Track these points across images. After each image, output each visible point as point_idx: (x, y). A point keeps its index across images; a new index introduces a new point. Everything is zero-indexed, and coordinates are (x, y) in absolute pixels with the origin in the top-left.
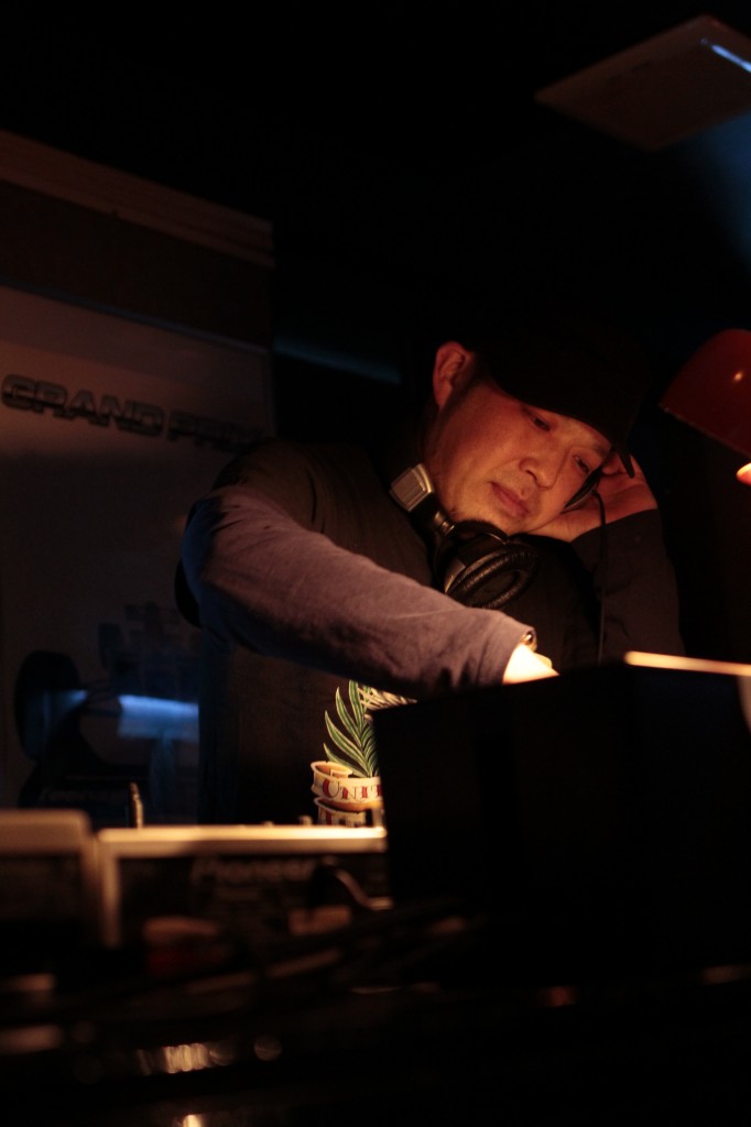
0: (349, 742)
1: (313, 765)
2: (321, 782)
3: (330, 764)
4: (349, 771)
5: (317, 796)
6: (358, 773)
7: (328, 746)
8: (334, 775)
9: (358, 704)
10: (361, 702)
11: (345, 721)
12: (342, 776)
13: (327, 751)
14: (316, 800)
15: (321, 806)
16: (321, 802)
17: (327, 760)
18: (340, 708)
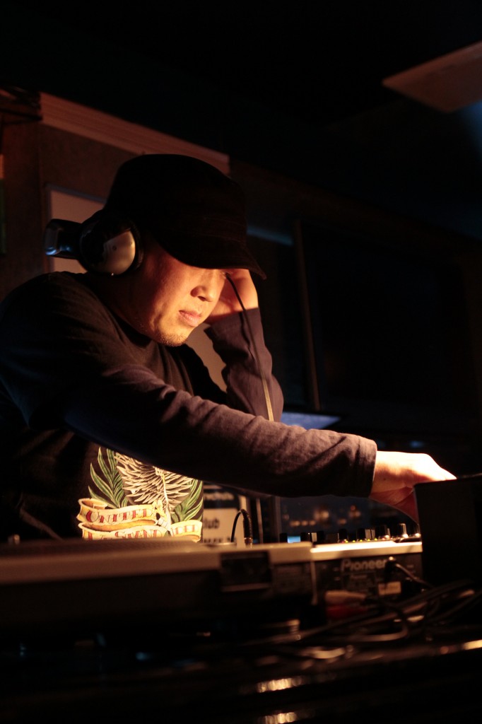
0: (106, 485)
1: (80, 501)
2: (86, 512)
3: (92, 500)
4: (105, 504)
5: (81, 522)
6: (111, 506)
7: (91, 488)
8: (95, 507)
9: (112, 458)
10: (115, 457)
11: (104, 470)
12: (101, 508)
13: (91, 491)
14: (80, 525)
15: (84, 529)
16: (83, 526)
17: (90, 497)
18: (100, 461)
